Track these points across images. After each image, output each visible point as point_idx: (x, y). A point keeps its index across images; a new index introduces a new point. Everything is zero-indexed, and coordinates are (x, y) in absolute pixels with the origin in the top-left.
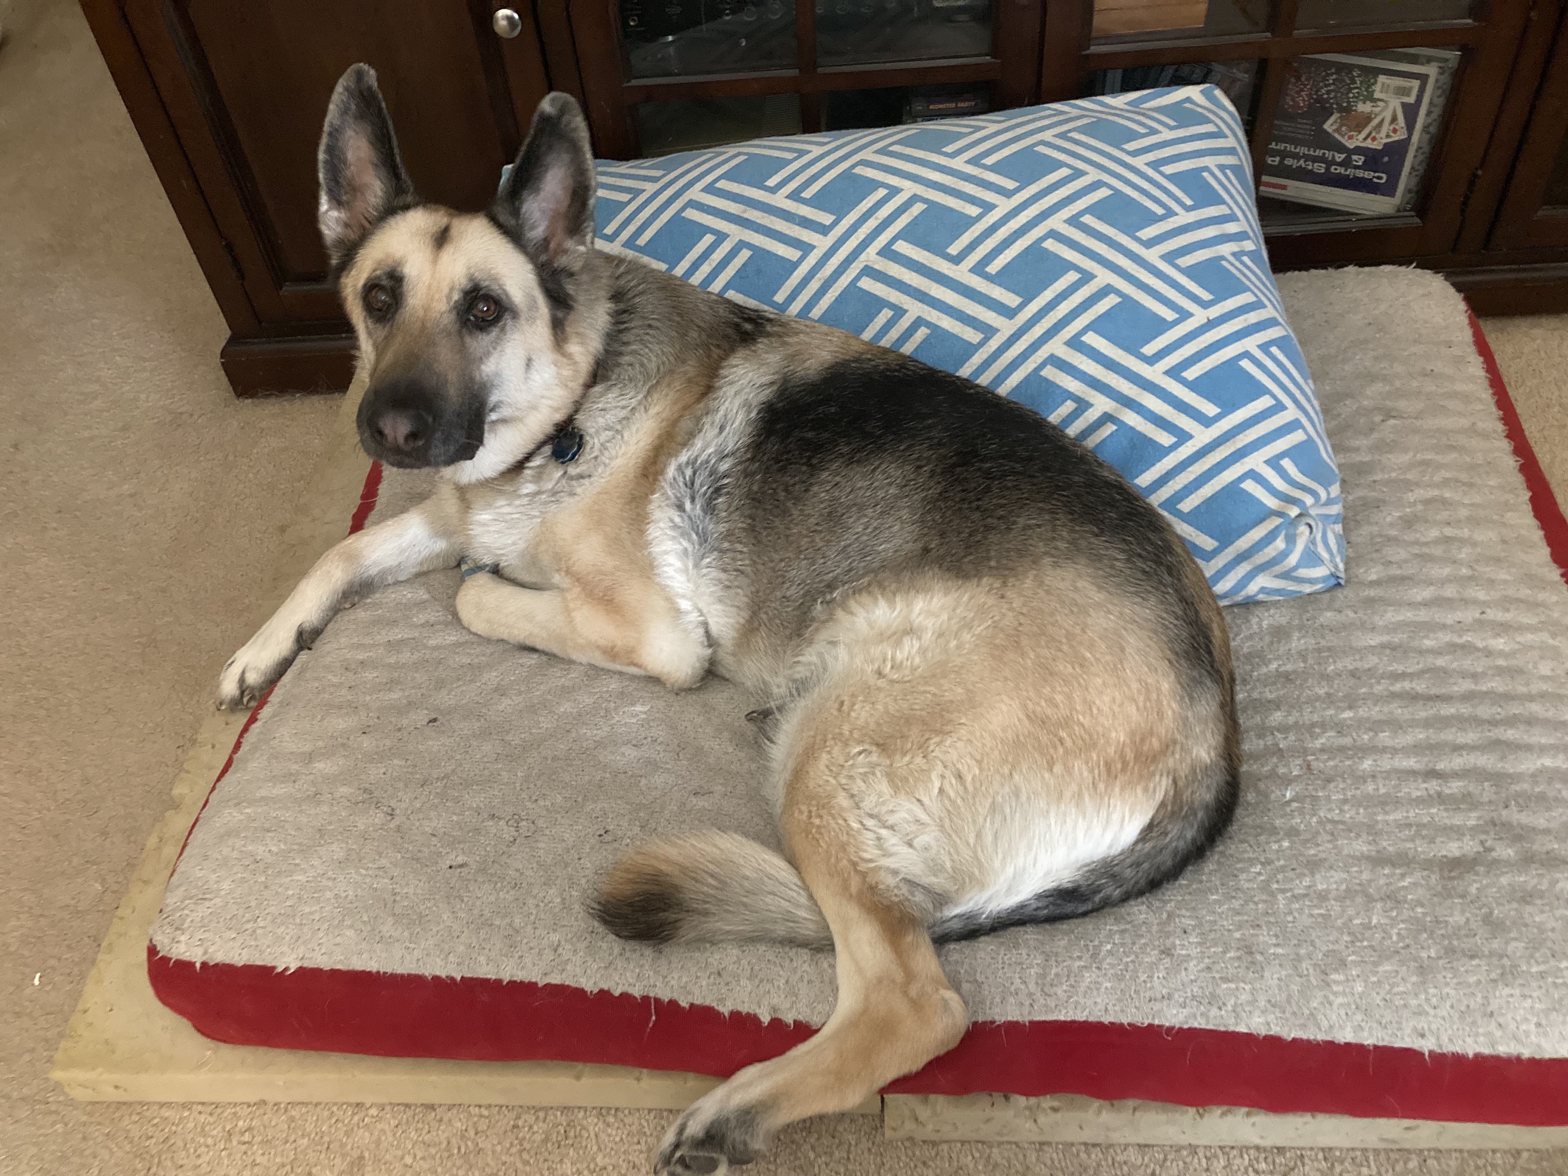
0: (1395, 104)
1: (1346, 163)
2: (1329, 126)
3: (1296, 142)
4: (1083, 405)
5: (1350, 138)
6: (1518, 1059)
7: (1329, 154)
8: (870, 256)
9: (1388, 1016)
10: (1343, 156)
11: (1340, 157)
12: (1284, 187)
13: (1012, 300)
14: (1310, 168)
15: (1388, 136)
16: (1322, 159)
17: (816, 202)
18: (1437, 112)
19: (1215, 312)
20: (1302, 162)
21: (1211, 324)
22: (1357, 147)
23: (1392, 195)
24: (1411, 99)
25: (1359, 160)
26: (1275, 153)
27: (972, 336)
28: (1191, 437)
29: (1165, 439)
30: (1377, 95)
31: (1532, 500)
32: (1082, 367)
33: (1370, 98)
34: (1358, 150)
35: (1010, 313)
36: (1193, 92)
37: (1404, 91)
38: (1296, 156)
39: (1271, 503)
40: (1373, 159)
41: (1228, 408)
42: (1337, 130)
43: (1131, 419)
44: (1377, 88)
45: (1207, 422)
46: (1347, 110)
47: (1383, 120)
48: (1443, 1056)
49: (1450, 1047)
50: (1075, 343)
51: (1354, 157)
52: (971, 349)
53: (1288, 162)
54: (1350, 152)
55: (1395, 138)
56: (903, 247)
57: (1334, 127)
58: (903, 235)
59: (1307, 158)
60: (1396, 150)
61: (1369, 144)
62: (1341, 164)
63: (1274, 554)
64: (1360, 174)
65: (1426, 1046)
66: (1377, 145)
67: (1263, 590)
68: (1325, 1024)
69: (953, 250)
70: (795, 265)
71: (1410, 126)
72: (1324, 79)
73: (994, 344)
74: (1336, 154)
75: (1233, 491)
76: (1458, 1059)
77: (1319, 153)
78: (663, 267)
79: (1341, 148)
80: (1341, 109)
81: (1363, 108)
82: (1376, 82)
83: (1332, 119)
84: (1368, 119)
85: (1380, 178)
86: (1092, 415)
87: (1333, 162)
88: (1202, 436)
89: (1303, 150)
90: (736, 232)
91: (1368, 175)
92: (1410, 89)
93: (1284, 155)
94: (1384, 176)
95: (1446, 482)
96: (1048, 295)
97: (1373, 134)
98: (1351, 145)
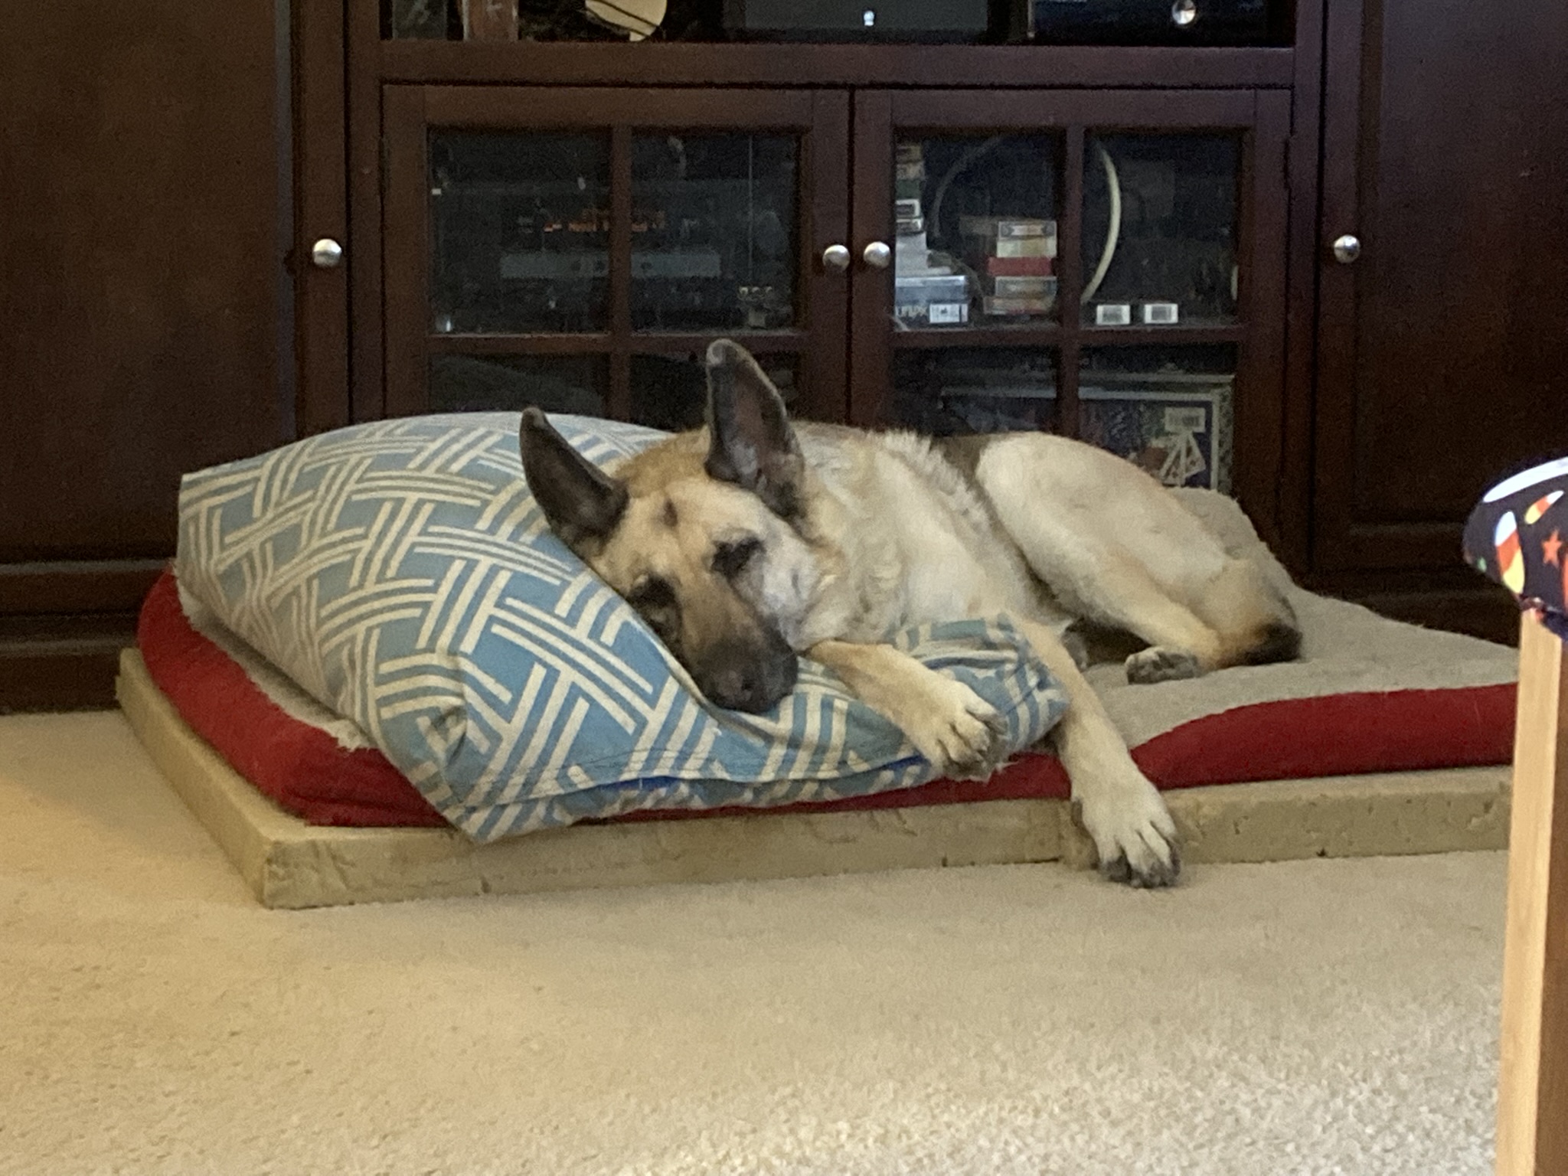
0: (1187, 435)
24: (1201, 429)
30: (1168, 428)
33: (1161, 432)
37: (1190, 421)
44: (1166, 420)
46: (1142, 448)
47: (1179, 453)
55: (1195, 471)
71: (1206, 455)
72: (1114, 418)
80: (1136, 449)
81: (1157, 443)
82: (1163, 416)
84: (1164, 453)
92: (1197, 418)
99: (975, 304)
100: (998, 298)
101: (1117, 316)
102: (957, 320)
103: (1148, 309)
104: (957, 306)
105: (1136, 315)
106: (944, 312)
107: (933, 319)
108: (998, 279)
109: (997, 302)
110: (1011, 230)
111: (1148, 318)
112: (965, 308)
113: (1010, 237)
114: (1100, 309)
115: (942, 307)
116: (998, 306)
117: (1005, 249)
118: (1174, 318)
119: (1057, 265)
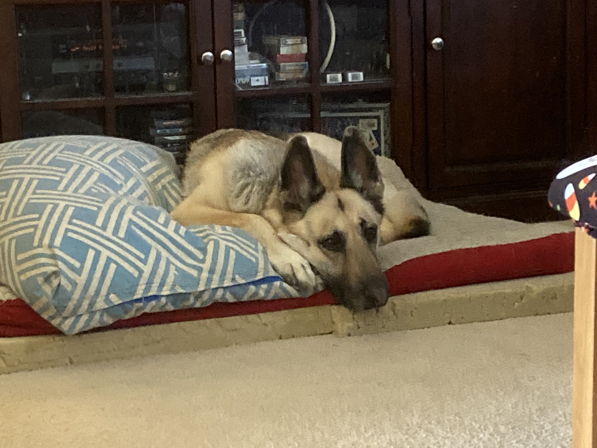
0: (369, 132)
18: (388, 133)
24: (376, 128)
37: (371, 125)
82: (358, 124)
92: (374, 123)
99: (272, 76)
100: (282, 73)
101: (336, 79)
102: (264, 84)
103: (350, 75)
104: (263, 78)
105: (344, 78)
106: (258, 80)
107: (253, 84)
108: (282, 64)
109: (281, 75)
110: (286, 42)
111: (350, 79)
112: (267, 78)
113: (286, 44)
114: (328, 76)
115: (256, 78)
116: (282, 77)
117: (284, 51)
118: (362, 79)
119: (308, 57)
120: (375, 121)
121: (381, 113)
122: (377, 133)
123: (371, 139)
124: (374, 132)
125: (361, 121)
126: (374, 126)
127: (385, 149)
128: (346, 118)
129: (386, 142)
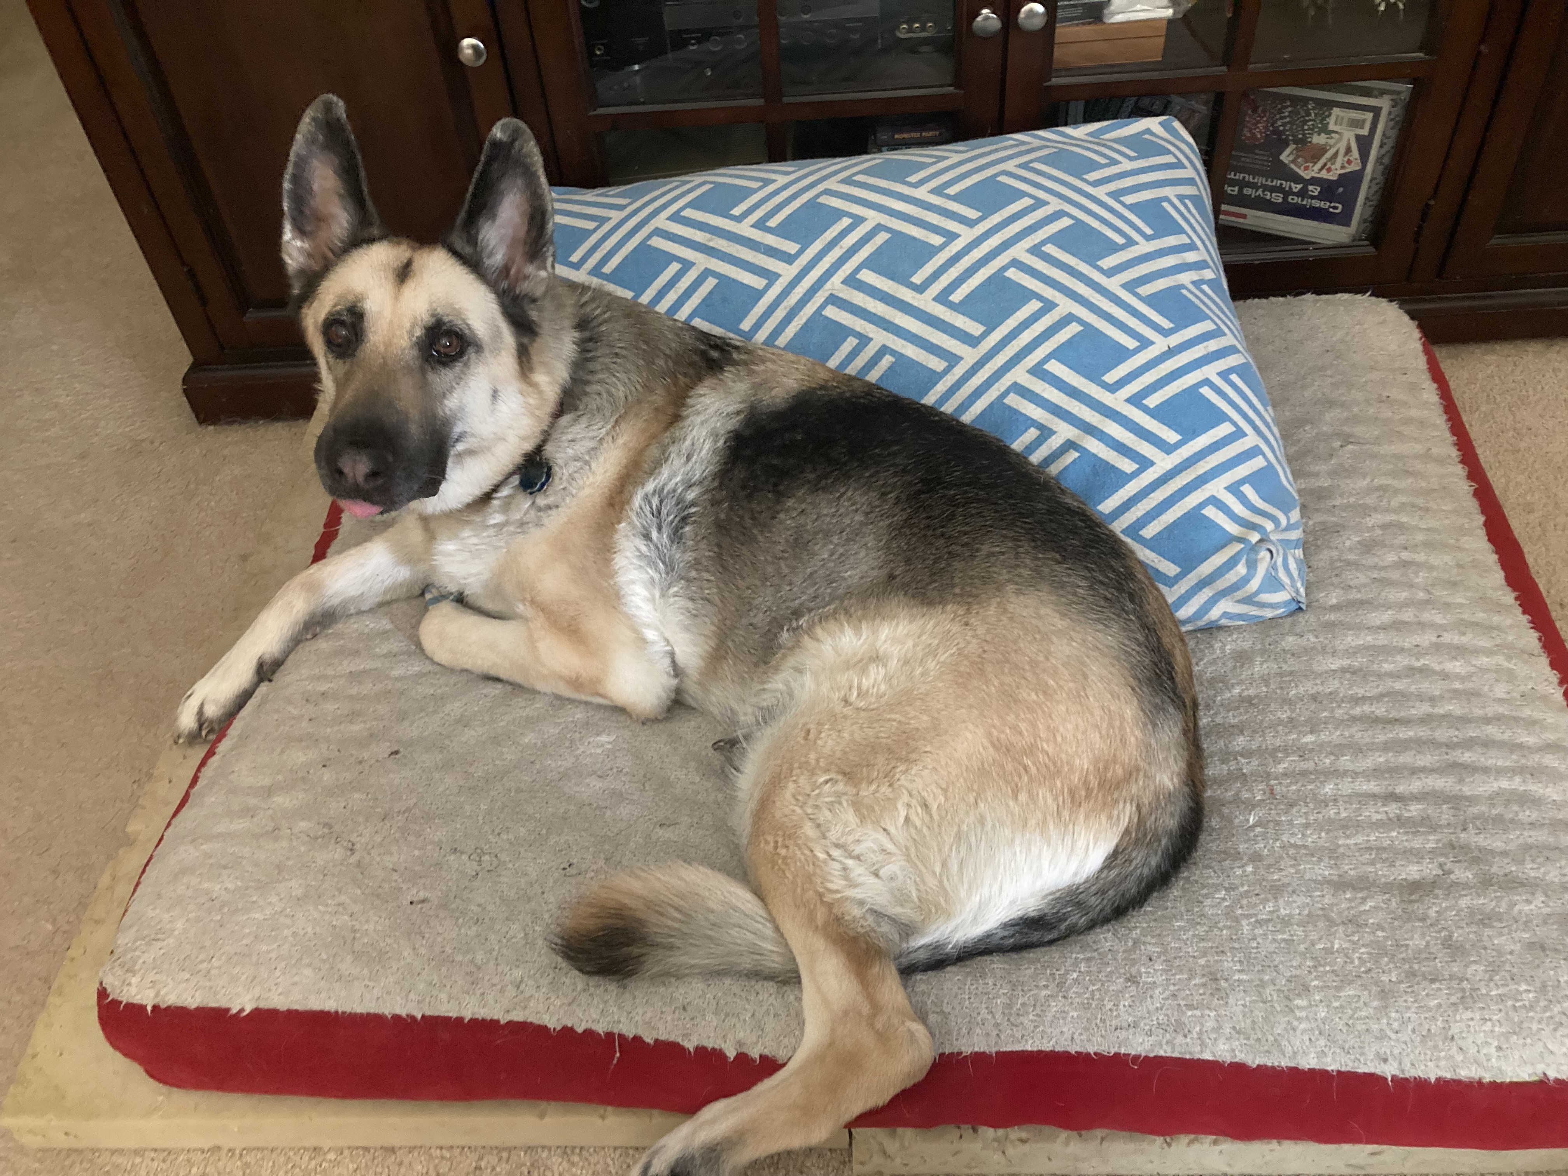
0: (1349, 136)
1: (1303, 194)
2: (1286, 157)
3: (1255, 173)
4: (1046, 433)
5: (1306, 168)
6: (1480, 1082)
7: (1286, 185)
8: (835, 284)
9: (1352, 1041)
10: (1300, 186)
11: (1296, 188)
12: (1244, 216)
13: (976, 329)
14: (1268, 197)
15: (1343, 167)
16: (1280, 189)
17: (781, 231)
18: (1390, 143)
19: (1175, 340)
20: (1260, 192)
21: (1171, 353)
22: (1313, 178)
23: (1348, 224)
24: (1365, 132)
25: (1314, 190)
26: (1233, 183)
27: (936, 364)
28: (1152, 464)
29: (1127, 466)
30: (1331, 127)
31: (1486, 524)
32: (1046, 395)
33: (1325, 130)
34: (1314, 181)
35: (972, 341)
36: (1153, 124)
37: (1356, 124)
38: (1254, 186)
39: (1232, 528)
40: (1328, 189)
41: (1189, 434)
42: (1293, 161)
43: (1094, 446)
44: (1332, 121)
45: (1168, 449)
46: (1302, 142)
47: (1337, 151)
48: (1406, 1079)
49: (1411, 1072)
50: (1038, 371)
51: (1311, 188)
52: (936, 377)
53: (1247, 191)
54: (1306, 182)
55: (1349, 169)
56: (868, 276)
57: (1291, 158)
58: (866, 264)
59: (1265, 188)
60: (1351, 181)
61: (1324, 174)
62: (1297, 194)
63: (1235, 580)
64: (1316, 203)
65: (1389, 1070)
66: (1332, 176)
67: (1225, 615)
68: (1289, 1050)
69: (917, 279)
70: (760, 294)
71: (1364, 156)
72: (1280, 112)
73: (959, 371)
74: (1293, 185)
75: (1194, 517)
76: (1421, 1084)
77: (1276, 183)
78: (629, 294)
79: (1297, 179)
80: (1296, 141)
81: (1318, 139)
82: (1329, 115)
83: (1288, 151)
84: (1323, 150)
85: (1335, 208)
86: (1054, 442)
87: (1290, 192)
88: (1163, 463)
89: (1260, 180)
90: (702, 261)
91: (1324, 205)
92: (1364, 121)
93: (1243, 184)
94: (1340, 206)
95: (1402, 507)
96: (1011, 323)
97: (1329, 165)
98: (1307, 175)
120: (1369, 116)
121: (1384, 103)
122: (1364, 144)
123: (1348, 150)
124: (1358, 138)
125: (1336, 111)
126: (1362, 128)
127: (1374, 171)
128: (1306, 100)
129: (1379, 160)
